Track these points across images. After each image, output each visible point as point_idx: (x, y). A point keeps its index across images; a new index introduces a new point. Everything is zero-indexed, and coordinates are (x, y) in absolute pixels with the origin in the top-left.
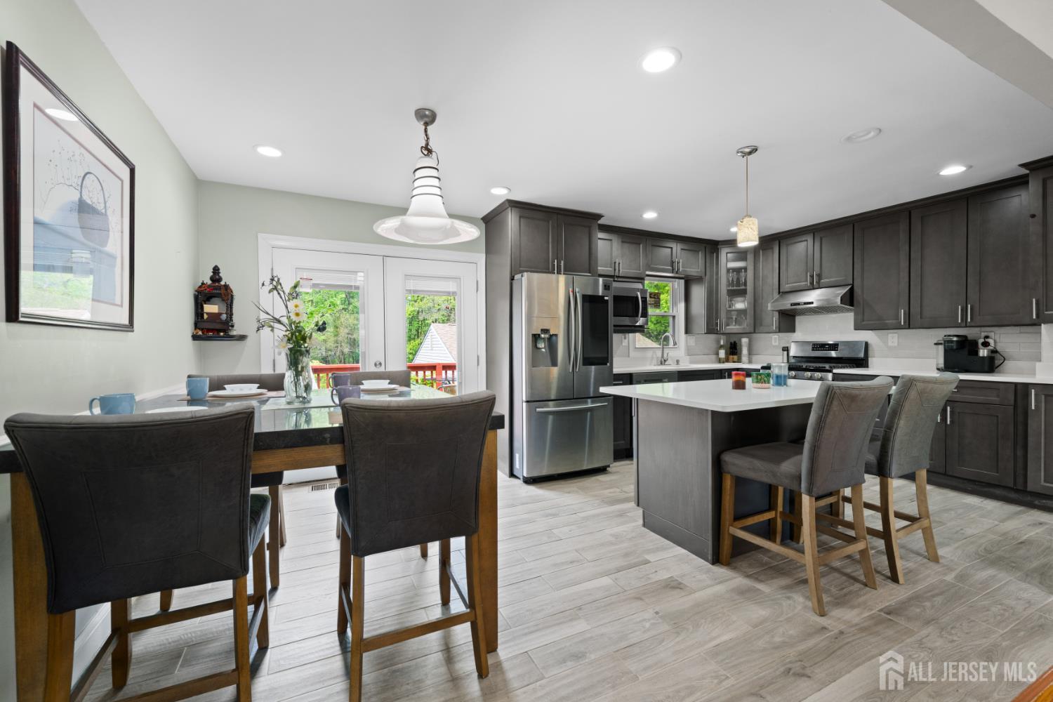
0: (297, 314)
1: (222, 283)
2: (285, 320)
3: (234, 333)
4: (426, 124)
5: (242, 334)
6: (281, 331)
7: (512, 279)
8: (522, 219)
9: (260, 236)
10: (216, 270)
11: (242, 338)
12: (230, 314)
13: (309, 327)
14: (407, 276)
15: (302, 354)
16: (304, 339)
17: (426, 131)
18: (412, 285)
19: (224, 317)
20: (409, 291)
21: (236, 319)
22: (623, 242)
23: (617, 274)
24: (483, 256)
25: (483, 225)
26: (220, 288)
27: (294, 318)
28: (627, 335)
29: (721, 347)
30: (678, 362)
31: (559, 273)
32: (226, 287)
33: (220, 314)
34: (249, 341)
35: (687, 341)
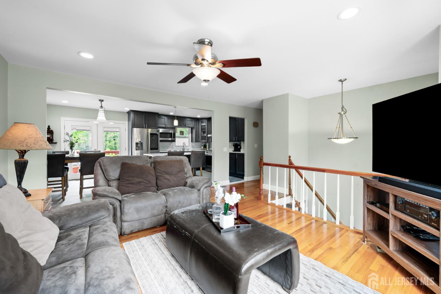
0: (72, 140)
1: (51, 130)
2: (69, 141)
3: (54, 142)
4: (101, 102)
5: (56, 142)
6: (68, 143)
7: (132, 129)
8: (135, 115)
9: (61, 117)
10: (49, 126)
11: (56, 143)
12: (53, 137)
13: (74, 142)
14: (104, 127)
15: (73, 147)
16: (73, 144)
17: (101, 103)
18: (106, 129)
19: (51, 138)
20: (105, 131)
21: (54, 138)
22: (168, 119)
23: (166, 127)
24: (127, 122)
25: (127, 114)
26: (50, 131)
27: (71, 140)
28: (172, 143)
29: (202, 146)
30: (188, 150)
31: (146, 128)
32: (52, 131)
33: (50, 137)
34: (57, 144)
35: (192, 144)
